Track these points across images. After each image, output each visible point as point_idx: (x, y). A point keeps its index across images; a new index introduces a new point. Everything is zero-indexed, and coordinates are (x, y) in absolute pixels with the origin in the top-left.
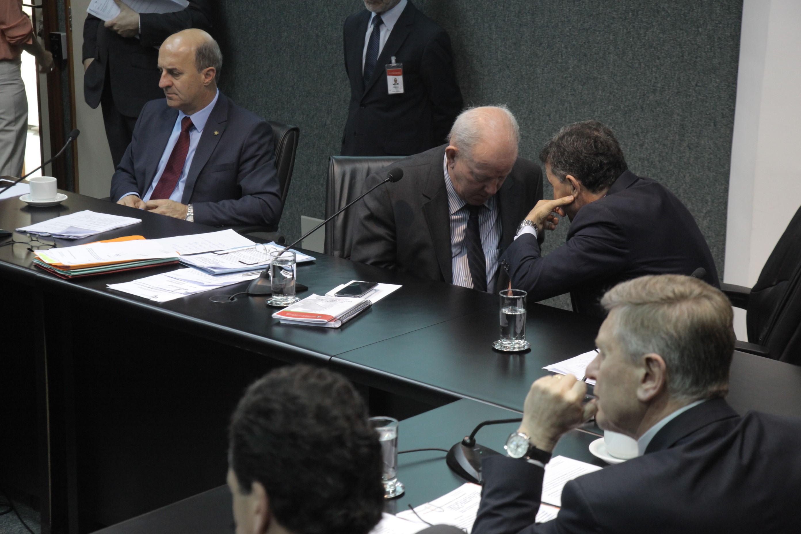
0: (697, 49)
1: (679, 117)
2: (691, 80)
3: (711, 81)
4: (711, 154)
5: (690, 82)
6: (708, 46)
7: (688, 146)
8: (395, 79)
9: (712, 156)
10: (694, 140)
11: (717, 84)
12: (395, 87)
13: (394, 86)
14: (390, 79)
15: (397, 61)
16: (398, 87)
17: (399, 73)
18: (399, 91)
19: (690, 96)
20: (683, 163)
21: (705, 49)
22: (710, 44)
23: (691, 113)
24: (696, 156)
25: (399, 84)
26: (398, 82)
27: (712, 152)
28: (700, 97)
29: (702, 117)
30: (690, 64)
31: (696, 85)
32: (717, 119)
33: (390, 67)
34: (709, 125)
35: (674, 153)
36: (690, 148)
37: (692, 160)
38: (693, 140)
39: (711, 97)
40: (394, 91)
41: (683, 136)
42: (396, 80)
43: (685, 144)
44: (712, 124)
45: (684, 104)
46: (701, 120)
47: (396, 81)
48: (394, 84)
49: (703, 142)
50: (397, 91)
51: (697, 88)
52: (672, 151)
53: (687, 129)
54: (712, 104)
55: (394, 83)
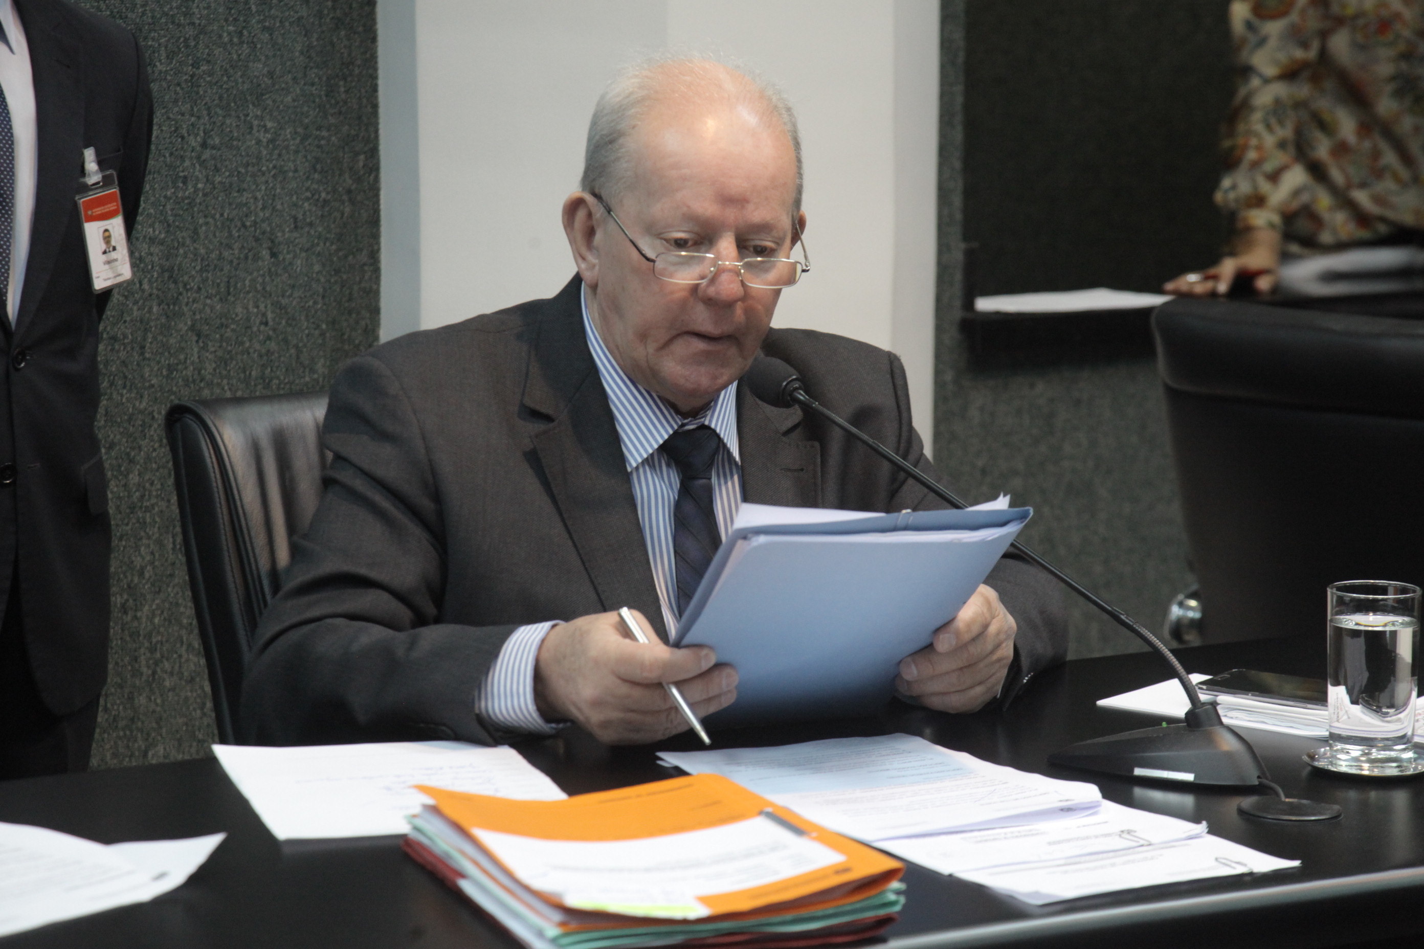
0: (196, 38)
1: (155, 249)
2: (184, 132)
3: (251, 128)
4: (269, 338)
5: (183, 138)
6: (231, 28)
7: (192, 328)
8: (106, 230)
9: (273, 345)
10: (212, 308)
11: (269, 136)
12: (109, 262)
13: (104, 257)
14: (93, 232)
15: (101, 163)
16: (116, 260)
17: (112, 207)
18: (119, 275)
19: (185, 180)
20: (181, 382)
21: (220, 37)
22: (235, 20)
23: (195, 232)
24: (219, 353)
25: (118, 248)
26: (113, 243)
27: (271, 333)
28: (218, 179)
29: (230, 235)
30: (179, 84)
31: (204, 145)
32: (279, 234)
33: (85, 188)
34: (256, 258)
35: (149, 359)
36: (199, 335)
37: (209, 367)
38: (208, 310)
39: (254, 176)
40: (109, 279)
41: (176, 301)
42: (107, 234)
43: (183, 326)
44: (265, 253)
45: (168, 207)
46: (229, 247)
47: (107, 238)
48: (105, 252)
49: (239, 310)
50: (115, 277)
51: (207, 154)
52: (142, 354)
53: (186, 278)
54: (259, 195)
55: (104, 247)
